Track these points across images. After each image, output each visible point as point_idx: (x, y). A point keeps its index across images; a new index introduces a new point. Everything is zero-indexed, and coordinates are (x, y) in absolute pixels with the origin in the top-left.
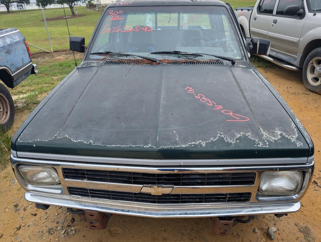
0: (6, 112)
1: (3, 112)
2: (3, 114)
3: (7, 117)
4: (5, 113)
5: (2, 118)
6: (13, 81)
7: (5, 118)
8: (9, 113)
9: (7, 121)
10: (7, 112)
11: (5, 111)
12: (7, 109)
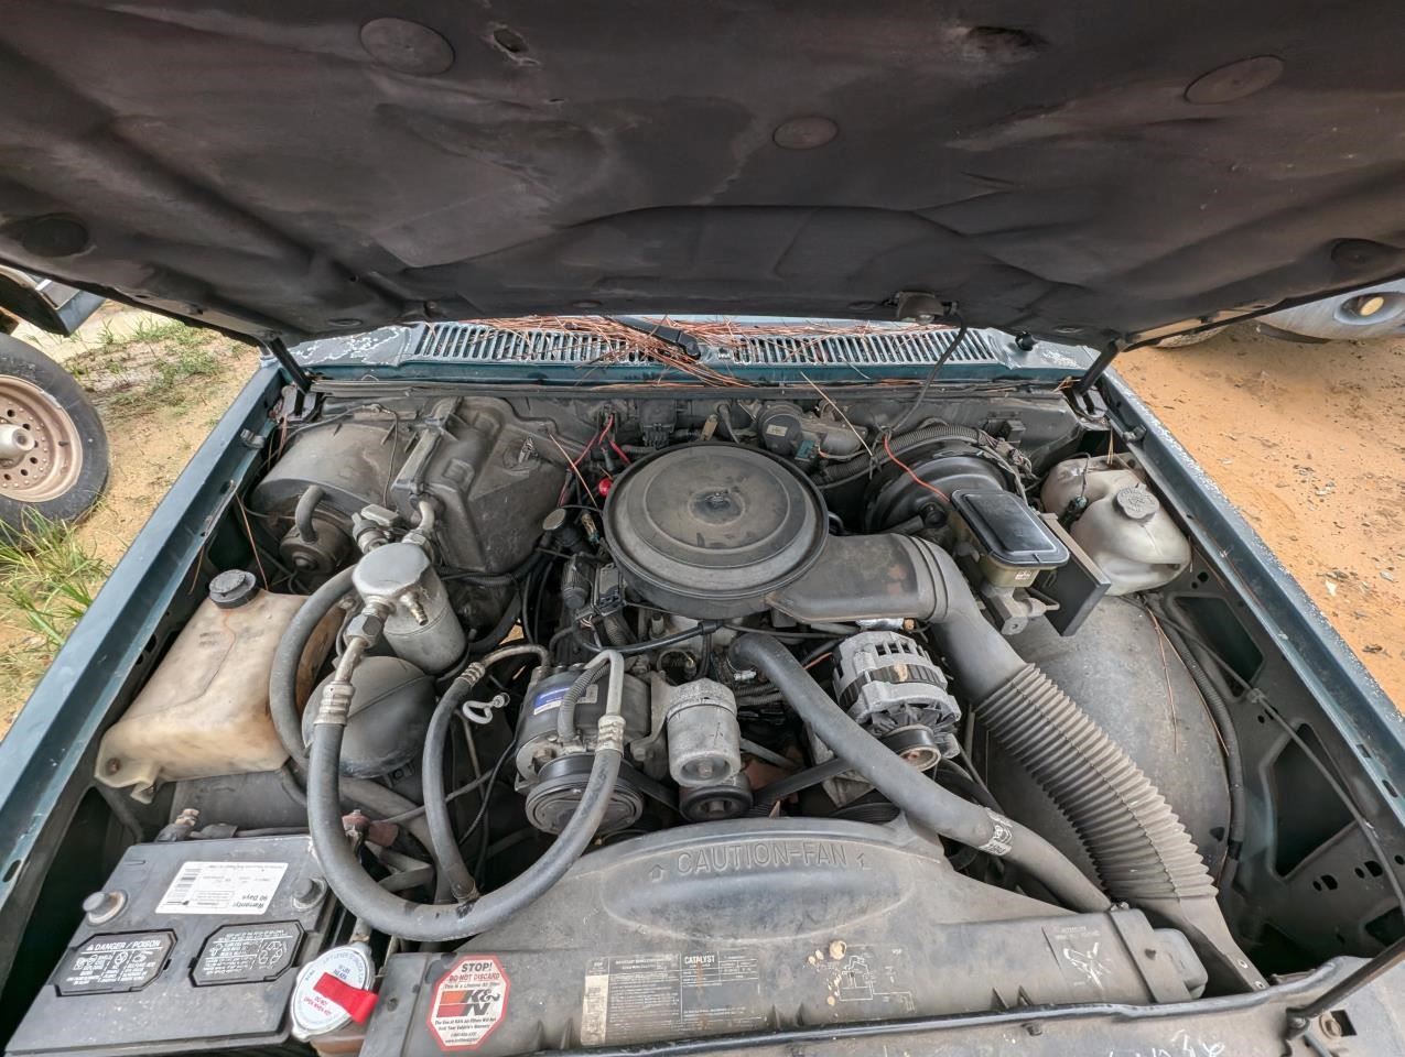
0: (61, 444)
1: (46, 444)
2: (52, 450)
3: (70, 464)
4: (58, 448)
5: (50, 471)
6: (54, 312)
7: (65, 470)
8: (77, 445)
9: (75, 481)
10: (65, 444)
11: (56, 439)
12: (62, 430)
